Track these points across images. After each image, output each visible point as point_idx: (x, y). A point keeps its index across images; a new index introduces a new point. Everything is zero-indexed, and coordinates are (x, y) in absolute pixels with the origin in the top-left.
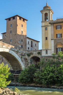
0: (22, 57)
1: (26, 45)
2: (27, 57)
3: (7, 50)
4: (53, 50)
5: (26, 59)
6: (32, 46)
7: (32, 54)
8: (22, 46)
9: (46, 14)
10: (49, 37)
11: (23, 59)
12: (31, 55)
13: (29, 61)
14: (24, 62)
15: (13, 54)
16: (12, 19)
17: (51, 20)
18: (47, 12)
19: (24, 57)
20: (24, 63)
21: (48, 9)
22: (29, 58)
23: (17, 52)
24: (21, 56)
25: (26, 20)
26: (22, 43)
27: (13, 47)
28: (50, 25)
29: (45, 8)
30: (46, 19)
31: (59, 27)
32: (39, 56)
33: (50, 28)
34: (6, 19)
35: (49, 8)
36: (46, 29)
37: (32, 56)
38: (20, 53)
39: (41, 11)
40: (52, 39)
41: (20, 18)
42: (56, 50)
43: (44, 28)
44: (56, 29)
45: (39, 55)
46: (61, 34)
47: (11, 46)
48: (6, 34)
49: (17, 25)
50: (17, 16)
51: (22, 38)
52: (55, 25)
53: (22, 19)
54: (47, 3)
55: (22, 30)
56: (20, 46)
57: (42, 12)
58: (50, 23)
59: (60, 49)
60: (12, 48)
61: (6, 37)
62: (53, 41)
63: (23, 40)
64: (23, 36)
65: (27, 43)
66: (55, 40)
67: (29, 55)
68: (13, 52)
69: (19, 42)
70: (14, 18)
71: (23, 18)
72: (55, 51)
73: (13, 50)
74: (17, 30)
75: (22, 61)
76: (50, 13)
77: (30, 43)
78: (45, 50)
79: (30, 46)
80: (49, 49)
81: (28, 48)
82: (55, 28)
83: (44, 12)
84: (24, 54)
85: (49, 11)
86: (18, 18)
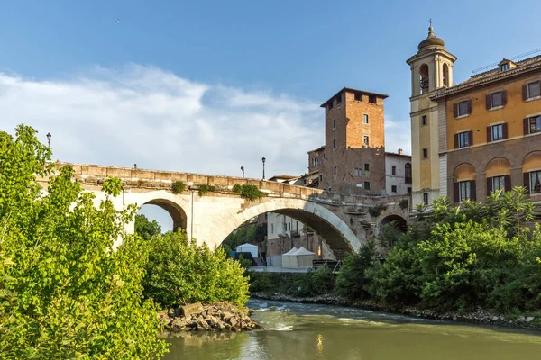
0: (352, 221)
1: (383, 179)
2: (368, 218)
3: (299, 205)
4: (444, 194)
5: (369, 226)
6: (408, 181)
7: (385, 208)
8: (367, 185)
9: (425, 69)
10: (434, 149)
11: (358, 227)
12: (382, 213)
13: (377, 231)
14: (363, 236)
15: (318, 214)
16: (335, 102)
17: (440, 84)
18: (427, 61)
19: (361, 219)
22: (376, 224)
23: (334, 207)
24: (348, 217)
25: (383, 97)
26: (367, 174)
28: (434, 105)
29: (423, 45)
30: (425, 85)
31: (464, 107)
32: (405, 214)
33: (435, 117)
35: (433, 47)
36: (424, 121)
37: (383, 215)
38: (346, 209)
40: (440, 155)
41: (358, 95)
42: (455, 188)
43: (418, 118)
44: (455, 116)
45: (405, 210)
46: (470, 134)
47: (309, 191)
48: (325, 152)
49: (346, 121)
50: (345, 90)
51: (368, 159)
52: (450, 103)
53: (366, 98)
54: (430, 29)
55: (367, 132)
56: (359, 185)
57: (412, 62)
58: (433, 100)
59: (468, 184)
60: (314, 196)
61: (324, 161)
62: (444, 162)
63: (371, 165)
64: (373, 150)
65: (388, 171)
66: (451, 156)
67: (375, 213)
68: (320, 208)
69: (356, 173)
70: (339, 97)
71: (366, 94)
72: (452, 194)
73: (318, 202)
74: (348, 134)
75: (355, 232)
76: (434, 62)
77: (401, 171)
78: (420, 192)
80: (433, 188)
81: (394, 189)
82: (451, 115)
83: (421, 63)
84: (359, 210)
85: (434, 55)
86: (350, 97)
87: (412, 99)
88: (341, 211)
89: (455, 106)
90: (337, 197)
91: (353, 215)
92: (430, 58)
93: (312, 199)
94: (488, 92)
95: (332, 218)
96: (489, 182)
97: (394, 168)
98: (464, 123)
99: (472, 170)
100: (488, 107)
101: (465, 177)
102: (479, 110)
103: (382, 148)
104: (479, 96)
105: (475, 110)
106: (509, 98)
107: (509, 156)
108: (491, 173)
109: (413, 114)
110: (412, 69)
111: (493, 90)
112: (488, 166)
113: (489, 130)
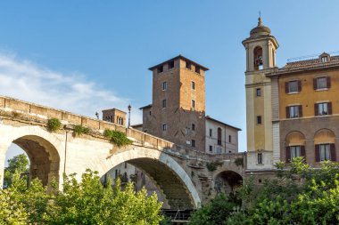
0: (193, 174)
1: (204, 139)
2: (206, 172)
3: (155, 155)
4: (277, 153)
5: (206, 179)
6: (219, 142)
7: (221, 164)
8: (193, 142)
9: (258, 51)
10: (268, 116)
11: (197, 179)
12: (218, 168)
13: (213, 185)
14: (200, 188)
15: (169, 165)
16: (166, 67)
17: (271, 66)
18: (260, 44)
19: (199, 173)
20: (198, 191)
21: (263, 36)
22: (212, 177)
23: (181, 160)
24: (190, 170)
25: (205, 69)
26: (194, 133)
27: (171, 145)
28: (269, 80)
29: (254, 32)
30: (258, 63)
31: (295, 85)
32: (240, 170)
33: (268, 90)
34: (151, 69)
35: (264, 33)
36: (258, 93)
37: (219, 170)
38: (189, 163)
39: (245, 43)
40: (274, 122)
41: (189, 63)
42: (287, 152)
43: (252, 90)
44: (287, 91)
45: (240, 167)
46: (300, 107)
47: (163, 143)
48: (151, 110)
49: (180, 84)
50: (180, 57)
51: (194, 120)
52: (282, 80)
53: (193, 67)
54: (259, 19)
55: (194, 97)
56: (188, 143)
57: (248, 43)
58: (268, 76)
59: (298, 149)
60: (167, 148)
61: (151, 118)
62: (277, 128)
63: (196, 126)
64: (197, 113)
65: (208, 133)
66: (283, 126)
67: (211, 168)
68: (171, 159)
69: (186, 132)
70: (171, 63)
71: (194, 64)
72: (284, 156)
73: (170, 154)
74: (181, 97)
75: (195, 184)
76: (268, 45)
77: (215, 135)
78: (255, 152)
79: (216, 142)
80: (266, 149)
82: (283, 90)
83: (255, 45)
84: (200, 165)
85: (267, 40)
86: (183, 64)
87: (248, 73)
88: (186, 163)
89: (287, 84)
90: (183, 151)
91: (194, 168)
92: (264, 42)
93: (165, 151)
94: (315, 76)
95: (179, 170)
96: (317, 147)
97: (211, 130)
98: (294, 99)
99: (302, 137)
100: (315, 87)
101: (294, 142)
102: (307, 89)
103: (204, 112)
104: (308, 78)
105: (304, 88)
106: (332, 83)
107: (334, 129)
108: (318, 141)
109: (247, 86)
110: (247, 49)
111: (319, 75)
112: (316, 135)
113: (316, 106)
